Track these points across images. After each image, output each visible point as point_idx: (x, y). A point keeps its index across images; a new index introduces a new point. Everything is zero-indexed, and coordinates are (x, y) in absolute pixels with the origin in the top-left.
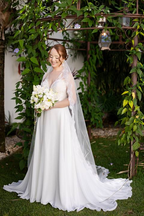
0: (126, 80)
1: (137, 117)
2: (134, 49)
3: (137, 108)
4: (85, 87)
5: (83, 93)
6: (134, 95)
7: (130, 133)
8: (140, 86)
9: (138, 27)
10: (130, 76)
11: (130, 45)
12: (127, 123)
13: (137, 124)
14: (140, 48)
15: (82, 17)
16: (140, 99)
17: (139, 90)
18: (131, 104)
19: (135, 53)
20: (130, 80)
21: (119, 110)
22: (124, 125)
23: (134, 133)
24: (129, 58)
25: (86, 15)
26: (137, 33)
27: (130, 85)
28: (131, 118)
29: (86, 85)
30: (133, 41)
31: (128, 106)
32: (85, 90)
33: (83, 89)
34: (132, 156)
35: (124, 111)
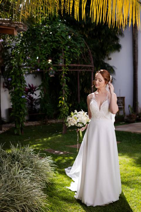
0: (60, 92)
1: (65, 108)
2: (63, 79)
3: (65, 104)
4: (43, 95)
5: (42, 99)
6: (63, 98)
7: (62, 115)
8: (66, 94)
9: (64, 70)
10: (62, 90)
11: (61, 77)
12: (61, 111)
13: (65, 110)
14: (65, 79)
15: (41, 66)
16: (66, 100)
17: (66, 96)
18: (63, 103)
19: (63, 81)
20: (62, 92)
21: (58, 105)
22: (60, 112)
23: (64, 114)
24: (61, 83)
25: (42, 66)
26: (64, 73)
27: (62, 94)
28: (63, 109)
29: (43, 93)
30: (62, 76)
31: (61, 103)
32: (43, 97)
33: (42, 96)
34: (64, 125)
35: (60, 105)
